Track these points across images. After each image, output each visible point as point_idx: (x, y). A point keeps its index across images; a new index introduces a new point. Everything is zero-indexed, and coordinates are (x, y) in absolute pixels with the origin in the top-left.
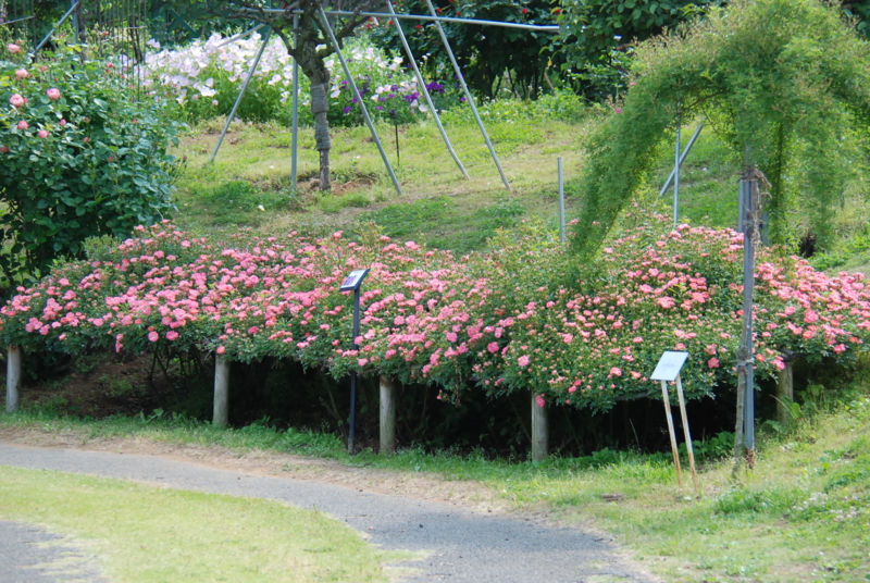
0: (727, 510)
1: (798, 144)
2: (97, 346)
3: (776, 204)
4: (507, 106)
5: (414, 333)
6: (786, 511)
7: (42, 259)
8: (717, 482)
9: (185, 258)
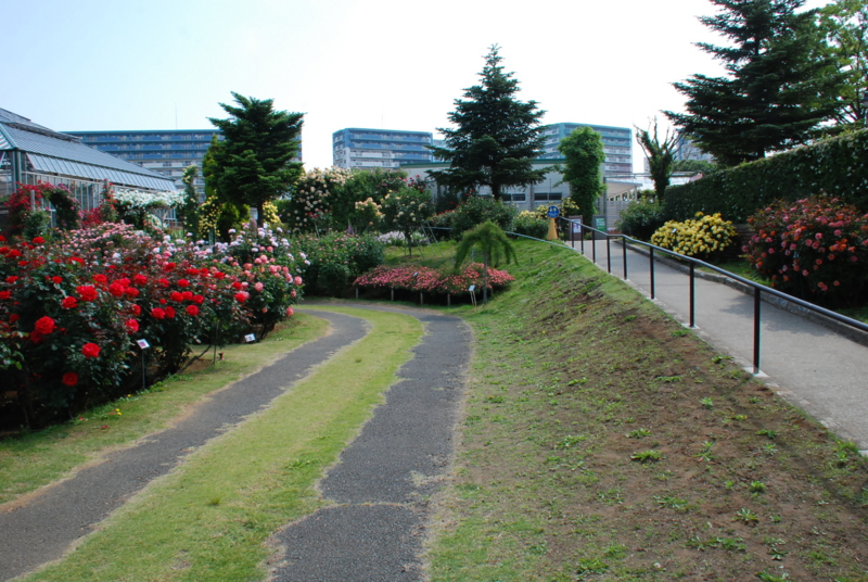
0: (482, 313)
1: (493, 248)
2: (370, 287)
3: (490, 259)
4: (443, 243)
5: (426, 283)
6: (491, 313)
7: (361, 273)
8: (480, 309)
9: (386, 271)
